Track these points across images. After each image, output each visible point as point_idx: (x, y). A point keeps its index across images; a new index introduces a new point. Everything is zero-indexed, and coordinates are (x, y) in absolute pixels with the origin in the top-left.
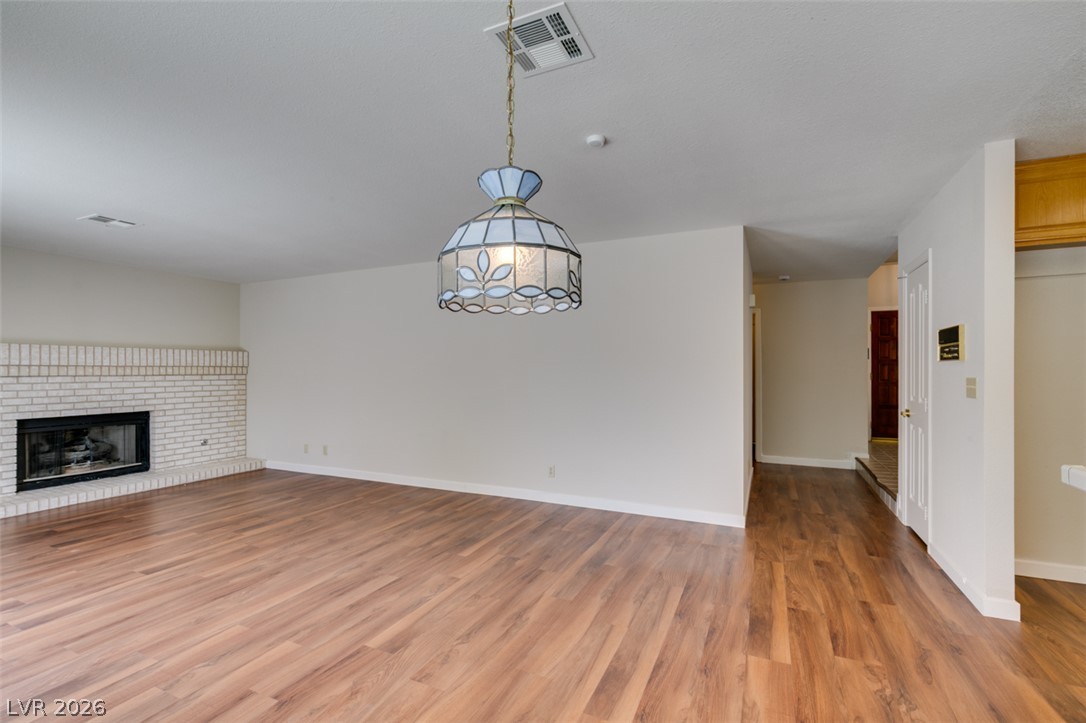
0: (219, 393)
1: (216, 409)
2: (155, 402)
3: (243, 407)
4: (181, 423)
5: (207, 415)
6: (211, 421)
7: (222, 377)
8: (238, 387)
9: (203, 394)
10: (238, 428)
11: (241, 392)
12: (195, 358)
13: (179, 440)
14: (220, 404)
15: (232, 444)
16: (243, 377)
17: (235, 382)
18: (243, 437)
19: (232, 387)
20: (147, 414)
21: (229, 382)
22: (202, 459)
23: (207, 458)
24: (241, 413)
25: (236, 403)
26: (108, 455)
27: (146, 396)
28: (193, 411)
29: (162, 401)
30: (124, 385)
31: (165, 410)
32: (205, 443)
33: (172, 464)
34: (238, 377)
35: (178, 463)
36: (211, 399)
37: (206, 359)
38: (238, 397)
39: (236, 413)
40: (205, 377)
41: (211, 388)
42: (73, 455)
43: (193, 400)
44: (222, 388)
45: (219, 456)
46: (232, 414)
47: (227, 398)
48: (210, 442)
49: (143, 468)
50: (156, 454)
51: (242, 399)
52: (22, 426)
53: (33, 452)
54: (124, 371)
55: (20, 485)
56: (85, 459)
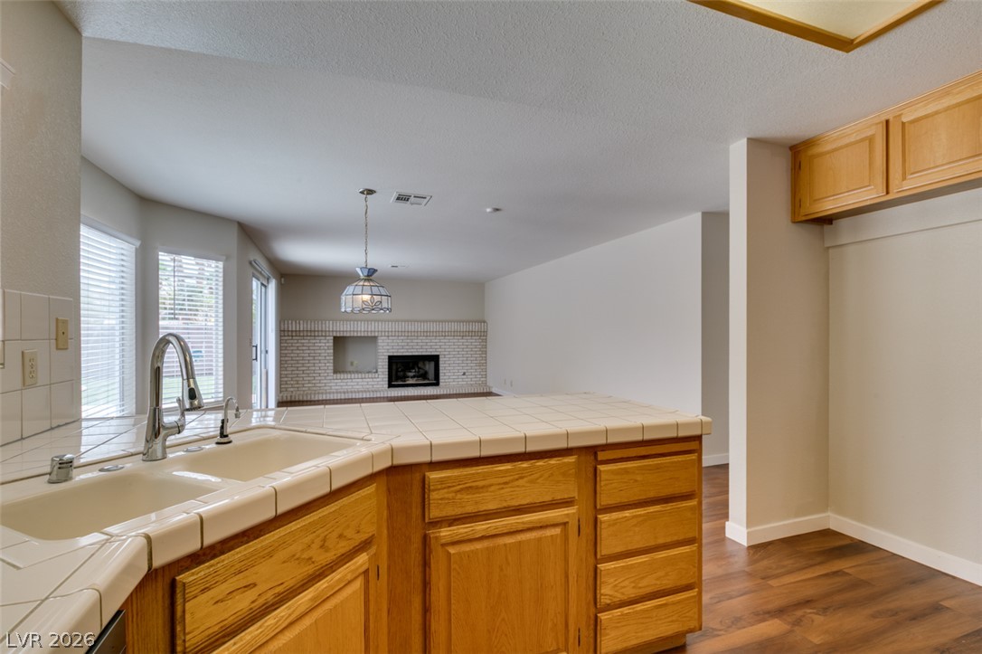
0: (472, 347)
1: (470, 356)
2: (441, 350)
3: (485, 356)
4: (452, 362)
5: (465, 359)
6: (467, 362)
7: (473, 338)
8: (482, 344)
9: (463, 347)
10: (482, 367)
11: (483, 347)
12: (459, 327)
13: (450, 371)
14: (472, 353)
15: (478, 376)
16: (485, 338)
17: (480, 341)
18: (485, 373)
19: (479, 344)
20: (438, 356)
21: (477, 341)
23: (465, 383)
24: (483, 359)
25: (481, 352)
26: (424, 376)
27: (437, 347)
28: (458, 356)
29: (443, 350)
30: (427, 341)
31: (445, 355)
32: (464, 374)
33: (448, 383)
34: (481, 338)
35: (451, 383)
36: (467, 350)
37: (463, 327)
38: (481, 349)
39: (481, 359)
40: (464, 338)
41: (467, 344)
42: (410, 374)
43: (458, 350)
44: (473, 344)
45: (471, 382)
46: (478, 359)
47: (476, 350)
48: (467, 374)
49: (437, 384)
50: (441, 377)
51: (484, 351)
52: (391, 358)
53: (397, 371)
54: (427, 334)
55: (390, 386)
56: (414, 377)
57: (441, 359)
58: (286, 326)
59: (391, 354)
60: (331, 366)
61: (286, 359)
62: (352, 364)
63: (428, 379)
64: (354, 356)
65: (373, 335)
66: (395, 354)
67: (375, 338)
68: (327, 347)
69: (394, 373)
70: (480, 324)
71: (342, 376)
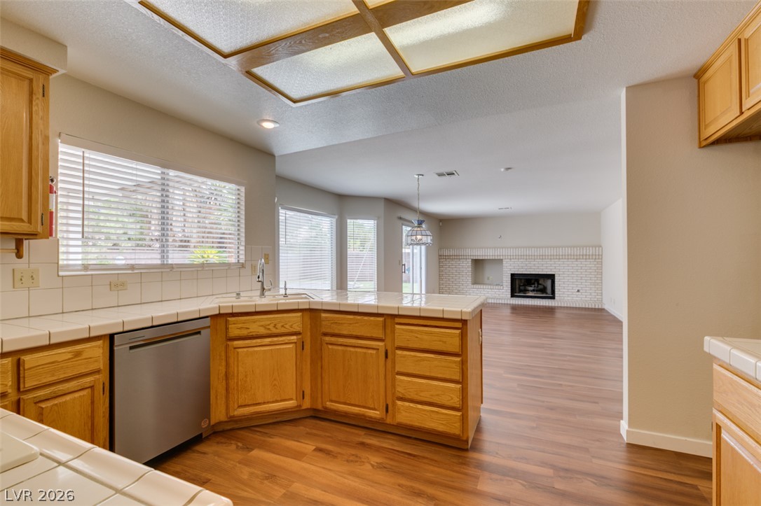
0: (586, 268)
1: (584, 276)
2: (556, 270)
3: (600, 276)
4: (567, 280)
5: (579, 278)
6: (582, 281)
7: (587, 260)
8: (597, 266)
9: (577, 268)
10: (597, 286)
11: (598, 268)
12: (572, 251)
13: (566, 288)
14: (586, 273)
15: (593, 294)
16: (600, 260)
17: (595, 263)
18: (600, 292)
19: (594, 265)
20: (554, 275)
21: (592, 263)
22: (578, 298)
23: (580, 298)
24: (598, 279)
25: (596, 273)
26: (543, 290)
27: (552, 268)
28: (573, 276)
29: (558, 270)
30: (543, 263)
31: (559, 274)
32: (578, 291)
33: (563, 298)
34: (596, 260)
35: (566, 298)
36: (582, 271)
37: (577, 252)
38: (597, 271)
39: (596, 279)
40: (578, 260)
41: (581, 265)
42: (531, 288)
43: (572, 270)
44: (587, 265)
45: (586, 299)
46: (593, 279)
47: (591, 271)
48: (581, 291)
49: (553, 298)
50: (556, 293)
51: (599, 272)
52: (513, 275)
53: (520, 286)
54: (542, 257)
55: (513, 296)
56: (534, 290)
57: (556, 278)
58: (442, 252)
59: (513, 273)
60: (470, 279)
61: (443, 273)
62: (488, 278)
63: (547, 293)
64: (489, 273)
65: (499, 258)
66: (516, 273)
67: (501, 261)
68: (467, 266)
69: (517, 286)
70: (594, 249)
71: (477, 286)
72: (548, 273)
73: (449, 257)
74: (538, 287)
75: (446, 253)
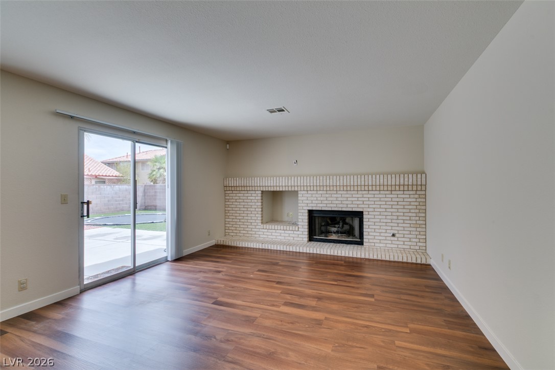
0: (404, 203)
1: (402, 214)
2: (363, 206)
3: (423, 215)
4: (378, 220)
5: (395, 217)
6: (398, 221)
7: (405, 192)
8: (419, 200)
9: (392, 203)
10: (418, 229)
11: (421, 204)
12: (385, 180)
13: (377, 230)
14: (405, 211)
15: (414, 240)
16: (423, 193)
17: (416, 196)
18: (424, 237)
19: (414, 200)
20: (362, 212)
21: (411, 196)
22: (392, 246)
23: (396, 246)
24: (421, 218)
25: (417, 211)
26: (350, 232)
27: (358, 203)
28: (386, 214)
29: (367, 206)
30: (348, 196)
31: (369, 212)
32: (393, 235)
33: (373, 244)
34: (418, 193)
35: (376, 245)
36: (398, 207)
38: (418, 207)
39: (417, 218)
40: (393, 192)
41: (397, 200)
42: (334, 230)
43: (386, 206)
44: (405, 200)
45: (404, 247)
46: (414, 218)
47: (410, 207)
48: (397, 235)
49: (361, 243)
50: (365, 237)
51: (422, 209)
52: (311, 212)
54: (347, 188)
55: (311, 239)
56: (337, 232)
57: (365, 216)
58: (228, 182)
59: (311, 209)
60: (259, 217)
61: (229, 209)
62: (288, 215)
63: (354, 236)
64: (288, 208)
65: (293, 189)
66: (314, 209)
67: (295, 193)
68: (255, 200)
69: (317, 227)
70: (415, 176)
71: (268, 226)
72: (354, 210)
73: (234, 189)
74: (343, 226)
75: (232, 182)
